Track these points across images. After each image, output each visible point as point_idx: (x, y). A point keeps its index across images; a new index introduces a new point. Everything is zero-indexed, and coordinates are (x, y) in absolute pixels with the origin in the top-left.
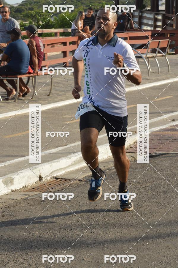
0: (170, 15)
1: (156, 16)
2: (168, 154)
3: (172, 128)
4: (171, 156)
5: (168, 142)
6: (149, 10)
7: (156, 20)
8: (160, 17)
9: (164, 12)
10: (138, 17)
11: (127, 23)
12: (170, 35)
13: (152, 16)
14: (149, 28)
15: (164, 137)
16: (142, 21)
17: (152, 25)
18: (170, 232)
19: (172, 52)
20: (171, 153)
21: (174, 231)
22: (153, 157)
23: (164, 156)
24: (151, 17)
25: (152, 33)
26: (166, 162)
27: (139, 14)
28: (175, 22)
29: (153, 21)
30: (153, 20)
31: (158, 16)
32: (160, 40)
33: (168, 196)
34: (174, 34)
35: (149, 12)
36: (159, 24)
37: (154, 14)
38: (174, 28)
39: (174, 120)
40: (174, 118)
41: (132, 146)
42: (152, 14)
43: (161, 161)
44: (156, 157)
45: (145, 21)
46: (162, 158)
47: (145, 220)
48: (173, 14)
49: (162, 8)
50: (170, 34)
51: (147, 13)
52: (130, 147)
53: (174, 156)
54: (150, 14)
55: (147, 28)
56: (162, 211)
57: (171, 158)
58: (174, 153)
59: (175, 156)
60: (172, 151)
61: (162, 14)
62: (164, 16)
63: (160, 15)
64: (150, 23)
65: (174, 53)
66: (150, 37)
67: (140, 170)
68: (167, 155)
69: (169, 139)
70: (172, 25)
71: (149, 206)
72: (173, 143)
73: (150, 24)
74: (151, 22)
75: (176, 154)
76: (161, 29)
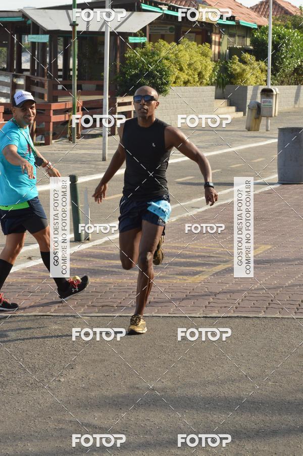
0: (38, 79)
1: (15, 80)
2: (14, 316)
3: (25, 272)
4: (19, 321)
5: (17, 295)
6: (3, 69)
7: (15, 87)
8: (21, 82)
9: (28, 74)
13: (7, 80)
14: (3, 100)
15: (10, 287)
17: (8, 94)
19: (41, 140)
20: (20, 314)
21: (8, 453)
24: (6, 81)
25: (5, 109)
28: (47, 90)
29: (9, 88)
31: (18, 79)
33: (6, 390)
34: (44, 110)
35: (4, 73)
37: (11, 76)
38: (46, 100)
39: (30, 258)
40: (30, 255)
42: (8, 76)
43: (2, 329)
46: (3, 324)
48: (43, 76)
49: (26, 65)
51: (0, 75)
53: (24, 321)
54: (5, 76)
58: (25, 314)
59: (27, 321)
60: (22, 311)
61: (25, 77)
62: (28, 79)
63: (22, 78)
64: (5, 91)
65: (43, 142)
68: (14, 319)
69: (19, 290)
70: (42, 96)
73: (5, 93)
75: (28, 316)
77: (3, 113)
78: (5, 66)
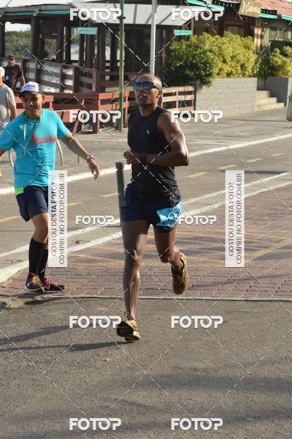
0: (86, 70)
1: (64, 71)
2: (62, 298)
3: (72, 255)
4: (67, 303)
5: (65, 278)
6: (53, 60)
7: (64, 77)
8: (70, 72)
9: (77, 65)
10: (36, 71)
11: (15, 80)
12: (85, 102)
13: (57, 70)
14: (53, 90)
15: (59, 270)
16: (41, 79)
17: (58, 84)
18: (48, 430)
19: (89, 129)
20: (68, 296)
21: (56, 429)
22: (37, 304)
23: (55, 301)
24: (56, 72)
25: (54, 98)
26: (58, 312)
27: (37, 67)
28: (95, 81)
29: (59, 79)
30: (58, 77)
31: (67, 70)
32: (65, 111)
33: (54, 369)
34: (92, 100)
35: (54, 63)
36: (70, 83)
37: (61, 66)
38: (94, 90)
39: (78, 242)
40: (78, 239)
41: (5, 285)
42: (58, 67)
43: (50, 310)
44: (43, 304)
45: (46, 78)
46: (52, 306)
47: (10, 411)
48: (92, 67)
49: (75, 57)
50: (85, 99)
51: (50, 66)
52: (1, 287)
53: (72, 302)
54: (55, 66)
55: (49, 89)
56: (39, 394)
57: (67, 305)
58: (73, 296)
60: (70, 293)
61: (74, 68)
62: (76, 70)
63: (71, 69)
64: (54, 81)
65: (91, 130)
66: (51, 104)
67: (14, 325)
68: (61, 301)
69: (66, 273)
70: (90, 86)
71: (19, 386)
72: (73, 280)
73: (54, 83)
74: (56, 80)
75: (75, 298)
76: (71, 92)
77: (53, 102)
78: (55, 57)
